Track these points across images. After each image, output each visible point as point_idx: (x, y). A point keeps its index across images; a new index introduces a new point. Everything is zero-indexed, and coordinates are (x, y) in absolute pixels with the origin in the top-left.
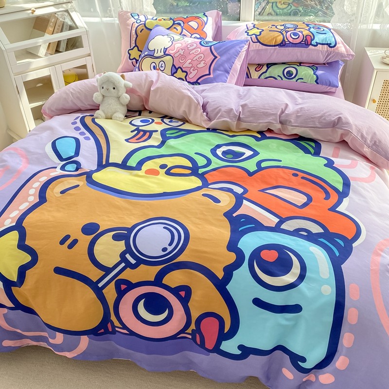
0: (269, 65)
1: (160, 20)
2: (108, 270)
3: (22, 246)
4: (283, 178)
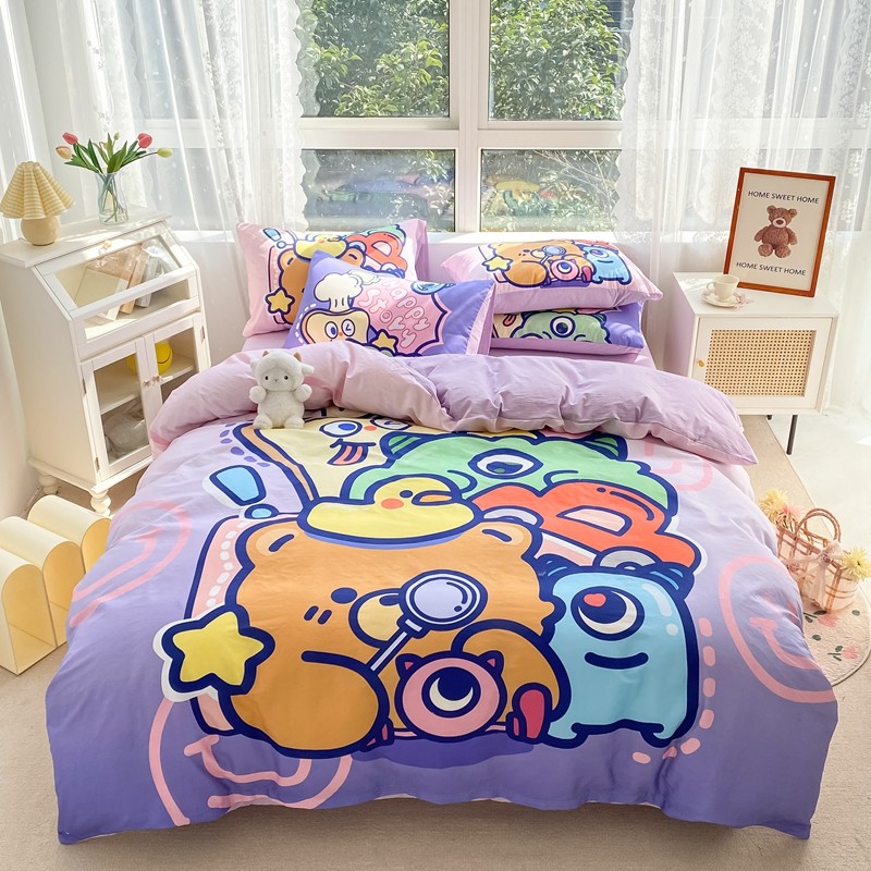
0: (526, 315)
2: (383, 645)
3: (246, 630)
4: (586, 496)
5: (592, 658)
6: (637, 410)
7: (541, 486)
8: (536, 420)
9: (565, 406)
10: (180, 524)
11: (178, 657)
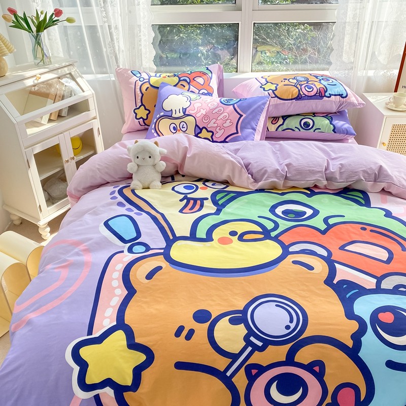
0: (285, 118)
1: (165, 77)
2: (234, 357)
4: (354, 233)
5: (391, 365)
6: (375, 174)
7: (323, 227)
8: (309, 181)
9: (327, 172)
10: (85, 258)
11: (83, 366)
